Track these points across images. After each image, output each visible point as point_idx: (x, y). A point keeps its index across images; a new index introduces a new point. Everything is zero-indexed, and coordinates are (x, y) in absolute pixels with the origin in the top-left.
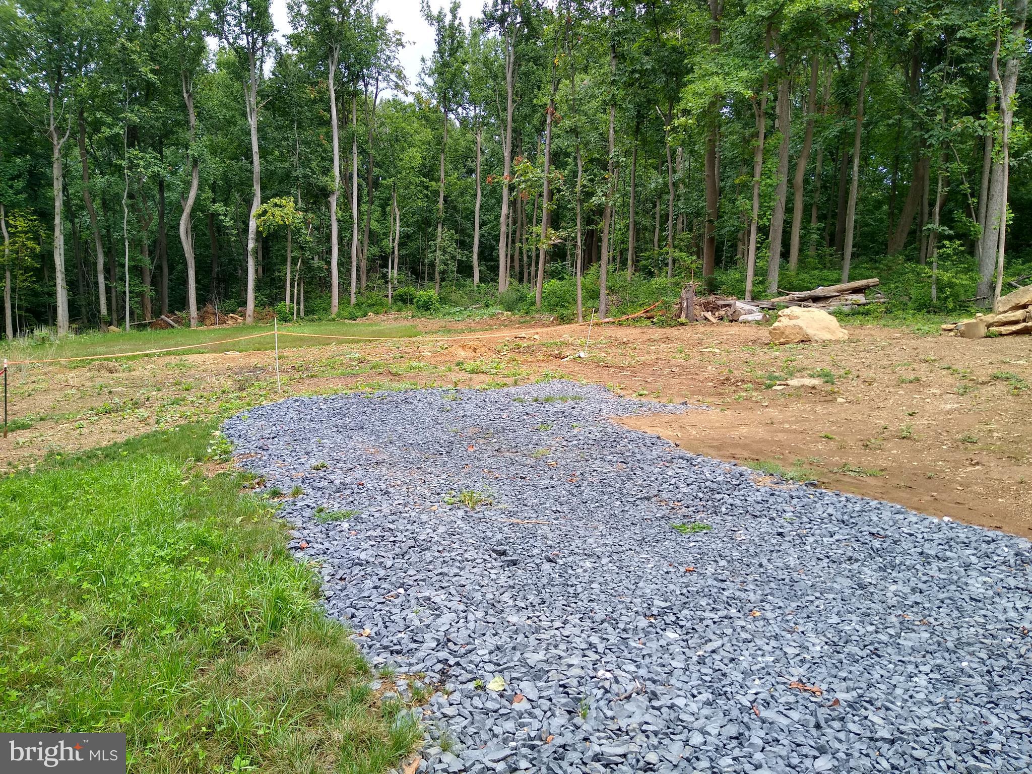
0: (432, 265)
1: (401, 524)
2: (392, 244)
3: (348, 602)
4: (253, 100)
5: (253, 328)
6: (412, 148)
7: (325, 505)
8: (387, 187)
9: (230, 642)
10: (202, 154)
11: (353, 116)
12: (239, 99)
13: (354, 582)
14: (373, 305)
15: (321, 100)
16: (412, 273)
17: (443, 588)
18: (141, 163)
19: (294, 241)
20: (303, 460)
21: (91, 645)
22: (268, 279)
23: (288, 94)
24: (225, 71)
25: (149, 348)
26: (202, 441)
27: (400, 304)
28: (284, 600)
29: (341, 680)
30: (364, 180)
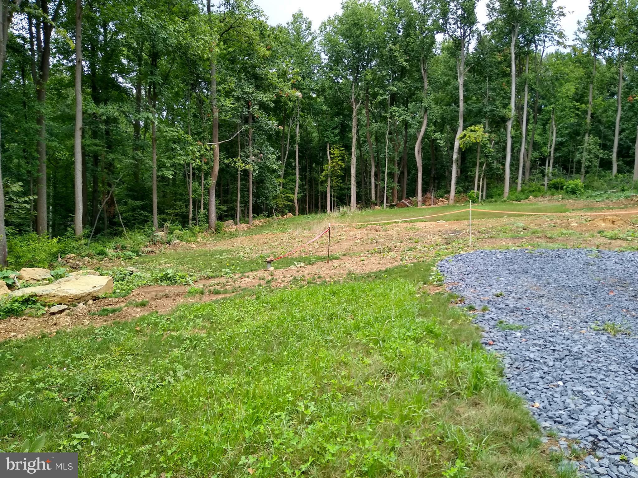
0: (579, 163)
1: (558, 339)
2: (550, 150)
3: (523, 384)
4: (462, 68)
5: (453, 206)
6: (568, 83)
7: (504, 320)
8: (549, 112)
9: (449, 392)
10: (430, 105)
11: (527, 67)
12: (453, 69)
13: (526, 372)
14: (534, 191)
15: (505, 61)
16: (563, 168)
17: (592, 387)
18: (397, 114)
19: (482, 152)
20: (487, 290)
21: (375, 378)
22: (463, 177)
23: (483, 60)
24: (446, 53)
25: (396, 219)
26: (426, 273)
27: (553, 190)
28: (481, 374)
29: (521, 430)
30: (531, 108)
